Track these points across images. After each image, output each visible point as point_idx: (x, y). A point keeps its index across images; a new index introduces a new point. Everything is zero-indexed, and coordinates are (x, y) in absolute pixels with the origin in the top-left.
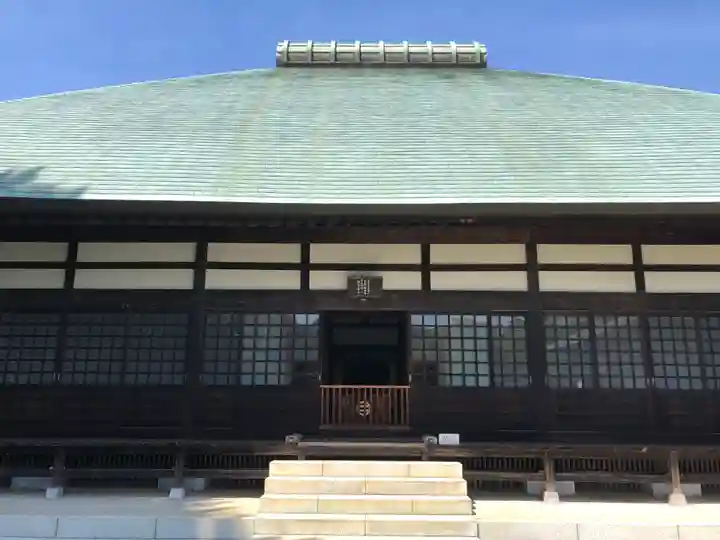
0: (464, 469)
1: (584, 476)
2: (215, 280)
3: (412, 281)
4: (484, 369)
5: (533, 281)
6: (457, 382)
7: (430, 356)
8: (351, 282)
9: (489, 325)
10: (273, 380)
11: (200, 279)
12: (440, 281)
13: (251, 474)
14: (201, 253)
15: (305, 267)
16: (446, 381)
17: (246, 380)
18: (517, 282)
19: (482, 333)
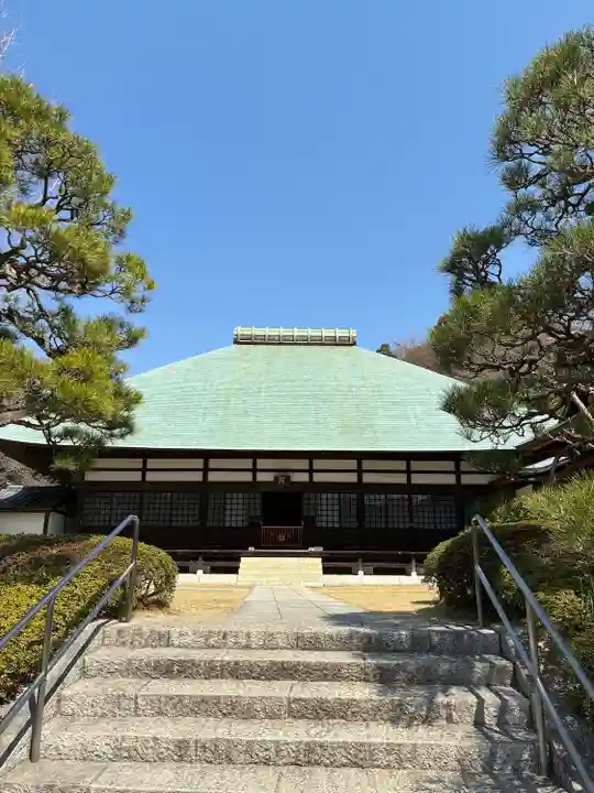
0: (323, 561)
1: (376, 565)
2: (213, 477)
3: (304, 477)
4: (336, 519)
5: (360, 478)
6: (324, 524)
7: (312, 514)
8: (276, 478)
9: (339, 499)
10: (240, 524)
11: (205, 476)
12: (318, 477)
13: (231, 564)
14: (206, 464)
15: (254, 470)
16: (319, 524)
17: (227, 524)
18: (353, 478)
19: (336, 502)
